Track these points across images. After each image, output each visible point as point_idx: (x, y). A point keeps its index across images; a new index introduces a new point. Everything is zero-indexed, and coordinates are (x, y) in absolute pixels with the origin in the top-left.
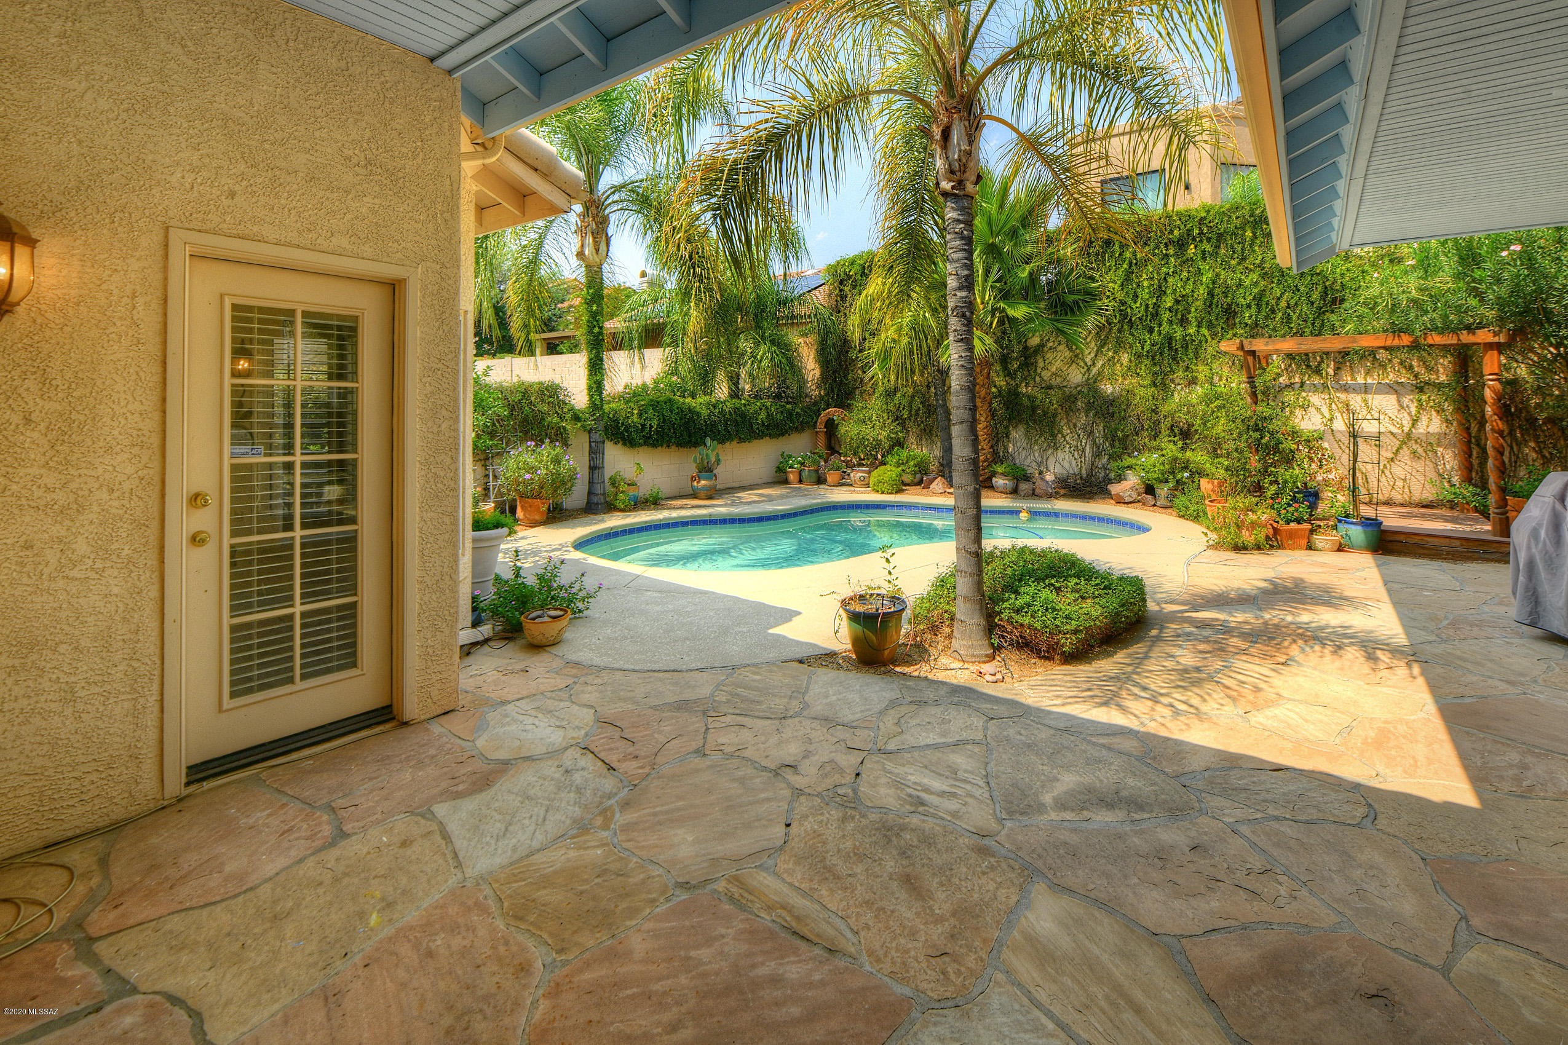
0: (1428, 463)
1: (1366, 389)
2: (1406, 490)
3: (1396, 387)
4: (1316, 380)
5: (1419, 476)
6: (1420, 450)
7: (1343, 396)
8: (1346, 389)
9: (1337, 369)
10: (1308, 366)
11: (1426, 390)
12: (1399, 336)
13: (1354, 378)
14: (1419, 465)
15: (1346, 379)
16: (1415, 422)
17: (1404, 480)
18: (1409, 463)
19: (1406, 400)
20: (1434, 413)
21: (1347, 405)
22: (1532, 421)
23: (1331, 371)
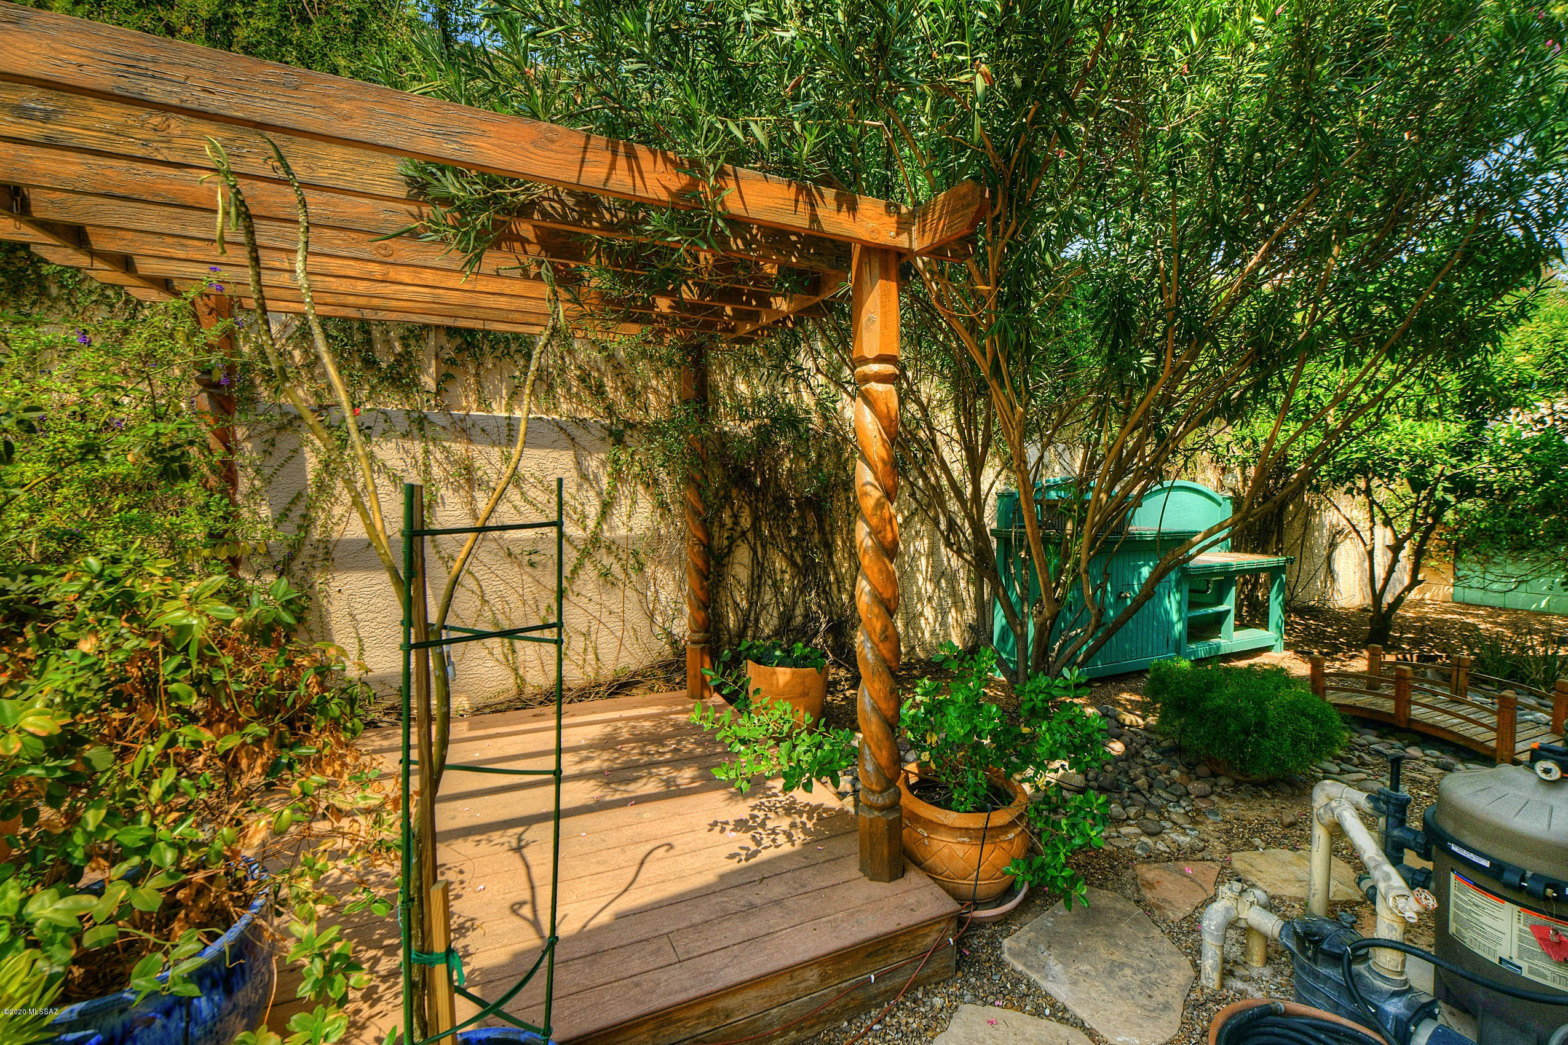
0: (629, 592)
1: (507, 433)
2: (591, 656)
3: (573, 429)
4: (393, 403)
5: (614, 624)
6: (616, 569)
7: (458, 448)
8: (465, 430)
9: (445, 379)
10: (370, 363)
11: (627, 439)
12: (631, 155)
13: (483, 402)
14: (613, 600)
15: (468, 405)
16: (606, 508)
17: (586, 635)
18: (596, 598)
19: (592, 464)
20: (640, 488)
21: (469, 469)
22: (782, 501)
23: (429, 381)
